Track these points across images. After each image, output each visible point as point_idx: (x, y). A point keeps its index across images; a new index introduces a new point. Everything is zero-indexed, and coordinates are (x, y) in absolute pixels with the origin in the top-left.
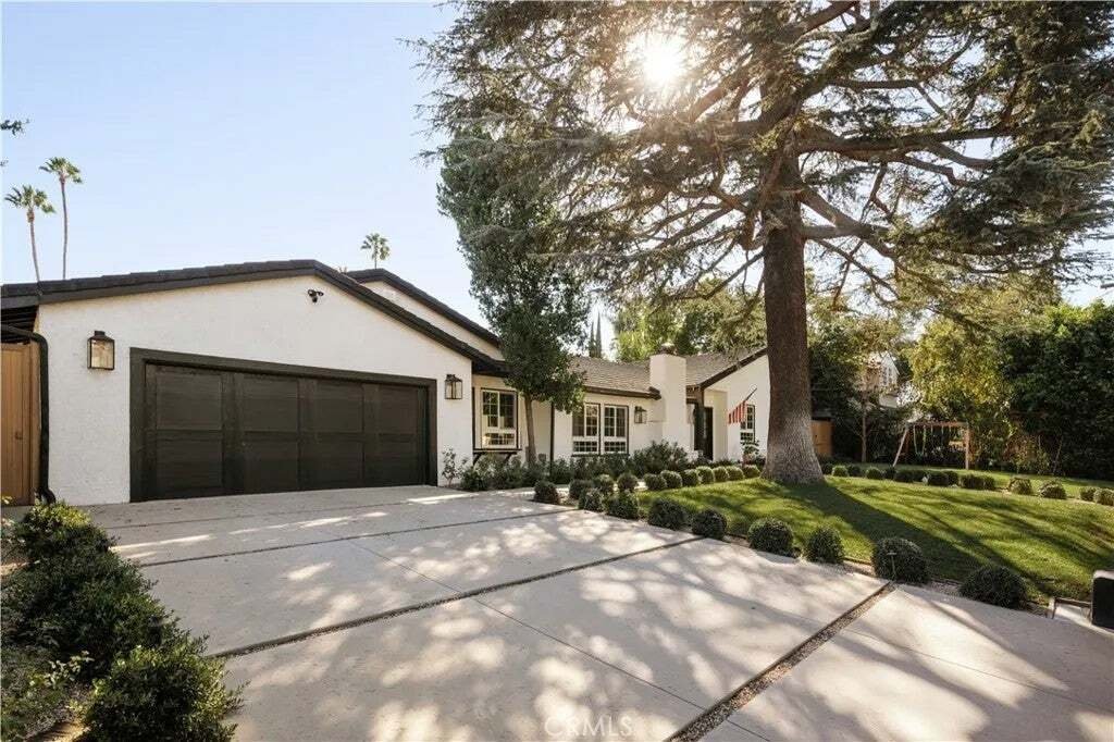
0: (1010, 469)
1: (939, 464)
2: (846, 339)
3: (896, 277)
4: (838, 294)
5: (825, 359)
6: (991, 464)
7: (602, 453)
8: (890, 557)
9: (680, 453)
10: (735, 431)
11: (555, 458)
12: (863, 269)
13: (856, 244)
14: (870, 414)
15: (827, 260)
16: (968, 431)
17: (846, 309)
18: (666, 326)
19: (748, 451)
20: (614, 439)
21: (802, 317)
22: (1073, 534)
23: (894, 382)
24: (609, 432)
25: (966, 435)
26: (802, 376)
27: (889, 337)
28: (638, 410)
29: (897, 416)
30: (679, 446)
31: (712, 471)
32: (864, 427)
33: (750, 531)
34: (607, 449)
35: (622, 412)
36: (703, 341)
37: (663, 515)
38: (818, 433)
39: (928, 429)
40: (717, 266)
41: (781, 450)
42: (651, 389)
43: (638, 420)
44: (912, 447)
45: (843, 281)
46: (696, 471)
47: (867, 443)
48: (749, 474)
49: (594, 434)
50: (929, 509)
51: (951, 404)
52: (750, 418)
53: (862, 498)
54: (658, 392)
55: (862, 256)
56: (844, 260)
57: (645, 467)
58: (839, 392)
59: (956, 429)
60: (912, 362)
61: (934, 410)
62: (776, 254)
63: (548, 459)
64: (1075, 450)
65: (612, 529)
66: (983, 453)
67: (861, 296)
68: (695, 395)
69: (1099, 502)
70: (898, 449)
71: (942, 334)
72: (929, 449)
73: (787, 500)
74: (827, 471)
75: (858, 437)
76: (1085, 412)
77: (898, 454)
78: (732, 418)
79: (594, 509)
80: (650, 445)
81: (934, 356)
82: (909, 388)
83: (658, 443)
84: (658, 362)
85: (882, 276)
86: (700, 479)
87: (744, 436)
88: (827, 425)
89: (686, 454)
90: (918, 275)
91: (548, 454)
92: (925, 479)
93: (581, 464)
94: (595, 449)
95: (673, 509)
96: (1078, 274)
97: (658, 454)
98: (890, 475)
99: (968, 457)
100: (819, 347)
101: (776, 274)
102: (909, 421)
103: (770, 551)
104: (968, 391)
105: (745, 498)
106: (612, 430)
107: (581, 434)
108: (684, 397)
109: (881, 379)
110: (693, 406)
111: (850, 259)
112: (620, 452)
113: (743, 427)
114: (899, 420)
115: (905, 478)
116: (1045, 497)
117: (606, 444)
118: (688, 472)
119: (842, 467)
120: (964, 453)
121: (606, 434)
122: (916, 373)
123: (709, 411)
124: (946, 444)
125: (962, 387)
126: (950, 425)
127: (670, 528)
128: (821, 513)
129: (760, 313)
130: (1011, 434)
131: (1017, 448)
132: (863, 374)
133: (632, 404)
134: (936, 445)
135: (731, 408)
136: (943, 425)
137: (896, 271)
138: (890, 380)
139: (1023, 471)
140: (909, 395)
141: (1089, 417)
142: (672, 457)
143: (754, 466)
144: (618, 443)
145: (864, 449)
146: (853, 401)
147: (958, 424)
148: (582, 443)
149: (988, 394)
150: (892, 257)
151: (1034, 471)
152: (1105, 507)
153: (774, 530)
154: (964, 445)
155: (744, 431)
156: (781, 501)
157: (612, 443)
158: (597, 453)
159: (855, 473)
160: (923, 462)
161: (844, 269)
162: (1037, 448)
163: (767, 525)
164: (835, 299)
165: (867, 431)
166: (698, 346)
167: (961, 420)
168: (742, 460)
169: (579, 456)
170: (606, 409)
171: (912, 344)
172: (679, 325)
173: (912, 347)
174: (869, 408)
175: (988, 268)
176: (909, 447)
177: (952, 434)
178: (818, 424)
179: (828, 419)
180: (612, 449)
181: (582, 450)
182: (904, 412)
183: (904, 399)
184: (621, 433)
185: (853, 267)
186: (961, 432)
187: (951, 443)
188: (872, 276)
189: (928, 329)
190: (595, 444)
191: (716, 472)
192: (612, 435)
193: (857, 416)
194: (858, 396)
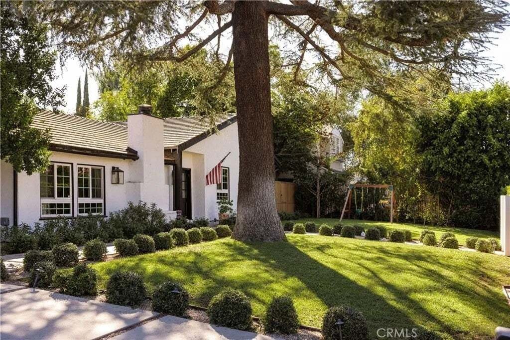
0: (419, 222)
1: (372, 219)
2: (305, 111)
3: (342, 59)
4: (298, 69)
5: (289, 127)
6: (407, 218)
7: (75, 215)
8: (337, 325)
9: (157, 214)
10: (211, 191)
11: (19, 223)
12: (317, 48)
13: (311, 27)
14: (324, 176)
15: (289, 38)
16: (392, 192)
17: (305, 85)
18: (150, 88)
19: (223, 210)
20: (90, 200)
21: (267, 87)
22: (467, 280)
23: (341, 150)
24: (83, 193)
25: (390, 193)
26: (267, 142)
27: (337, 111)
28: (115, 170)
29: (343, 179)
30: (157, 207)
31: (186, 232)
32: (319, 188)
33: (210, 304)
34: (81, 211)
35: (97, 172)
36: (185, 105)
37: (121, 291)
38: (283, 193)
39: (365, 190)
40: (192, 32)
41: (250, 211)
42: (129, 149)
43: (114, 181)
44: (353, 204)
45: (302, 57)
46: (170, 234)
47: (321, 202)
48: (222, 234)
49: (67, 195)
50: (368, 264)
51: (381, 170)
52: (225, 179)
53: (315, 255)
54: (136, 152)
55: (316, 37)
56: (302, 39)
57: (121, 230)
58: (299, 157)
59: (384, 189)
60: (353, 134)
61: (369, 175)
62: (243, 24)
63: (11, 224)
64: (460, 207)
65: (69, 310)
66: (402, 209)
67: (317, 74)
68: (173, 157)
69: (479, 250)
70: (343, 206)
71: (375, 111)
72: (365, 206)
73: (254, 261)
74: (289, 228)
75: (315, 196)
76: (467, 178)
77: (343, 211)
78: (209, 179)
79: (45, 286)
80: (128, 206)
81: (369, 129)
82: (351, 155)
83: (136, 204)
84: (136, 122)
85: (332, 57)
86: (174, 241)
87: (220, 196)
88: (290, 185)
89: (164, 215)
90: (359, 59)
91: (10, 216)
92: (363, 234)
93: (49, 227)
94: (68, 212)
95: (133, 284)
96: (468, 70)
97: (136, 216)
98: (337, 231)
99: (392, 212)
100: (283, 116)
101: (243, 44)
102: (352, 183)
103: (229, 325)
104: (392, 159)
105: (217, 261)
106: (87, 191)
107: (52, 196)
108: (162, 158)
109: (331, 147)
110: (172, 167)
111: (306, 39)
112: (94, 214)
113: (219, 187)
114: (344, 182)
115: (349, 234)
116: (445, 247)
117: (81, 205)
118: (162, 234)
119: (301, 225)
120: (389, 209)
121: (80, 195)
122: (356, 142)
123: (188, 172)
124: (377, 202)
125: (388, 155)
126: (380, 186)
127: (129, 304)
128: (283, 274)
129: (230, 79)
130: (420, 194)
131: (424, 205)
132: (318, 142)
133: (108, 164)
134: (370, 203)
135: (208, 169)
136: (375, 186)
137: (342, 53)
138: (338, 148)
139: (428, 224)
140: (351, 161)
141: (469, 182)
142: (150, 218)
143: (226, 226)
144: (94, 205)
145: (319, 207)
146: (310, 165)
147: (386, 186)
148: (52, 205)
149: (405, 162)
150: (339, 42)
151: (436, 223)
152: (484, 254)
153: (234, 303)
154: (390, 203)
155: (220, 191)
156: (248, 262)
157: (87, 205)
158: (70, 215)
159: (311, 229)
160: (361, 217)
161: (303, 46)
162: (436, 205)
163: (226, 299)
164: (296, 74)
165: (321, 191)
166: (179, 110)
167: (388, 183)
168: (218, 218)
169: (48, 219)
170: (80, 169)
171: (354, 119)
172: (162, 88)
173: (353, 121)
174: (322, 172)
175: (409, 58)
176: (351, 204)
177: (380, 194)
178: (283, 185)
179: (290, 180)
180: (87, 211)
181: (53, 212)
182: (347, 175)
183: (347, 165)
184: (96, 194)
185: (309, 46)
186: (387, 191)
187: (381, 201)
188: (325, 56)
189: (364, 106)
190: (67, 205)
191: (190, 234)
192: (87, 196)
193: (313, 177)
194: (314, 160)
